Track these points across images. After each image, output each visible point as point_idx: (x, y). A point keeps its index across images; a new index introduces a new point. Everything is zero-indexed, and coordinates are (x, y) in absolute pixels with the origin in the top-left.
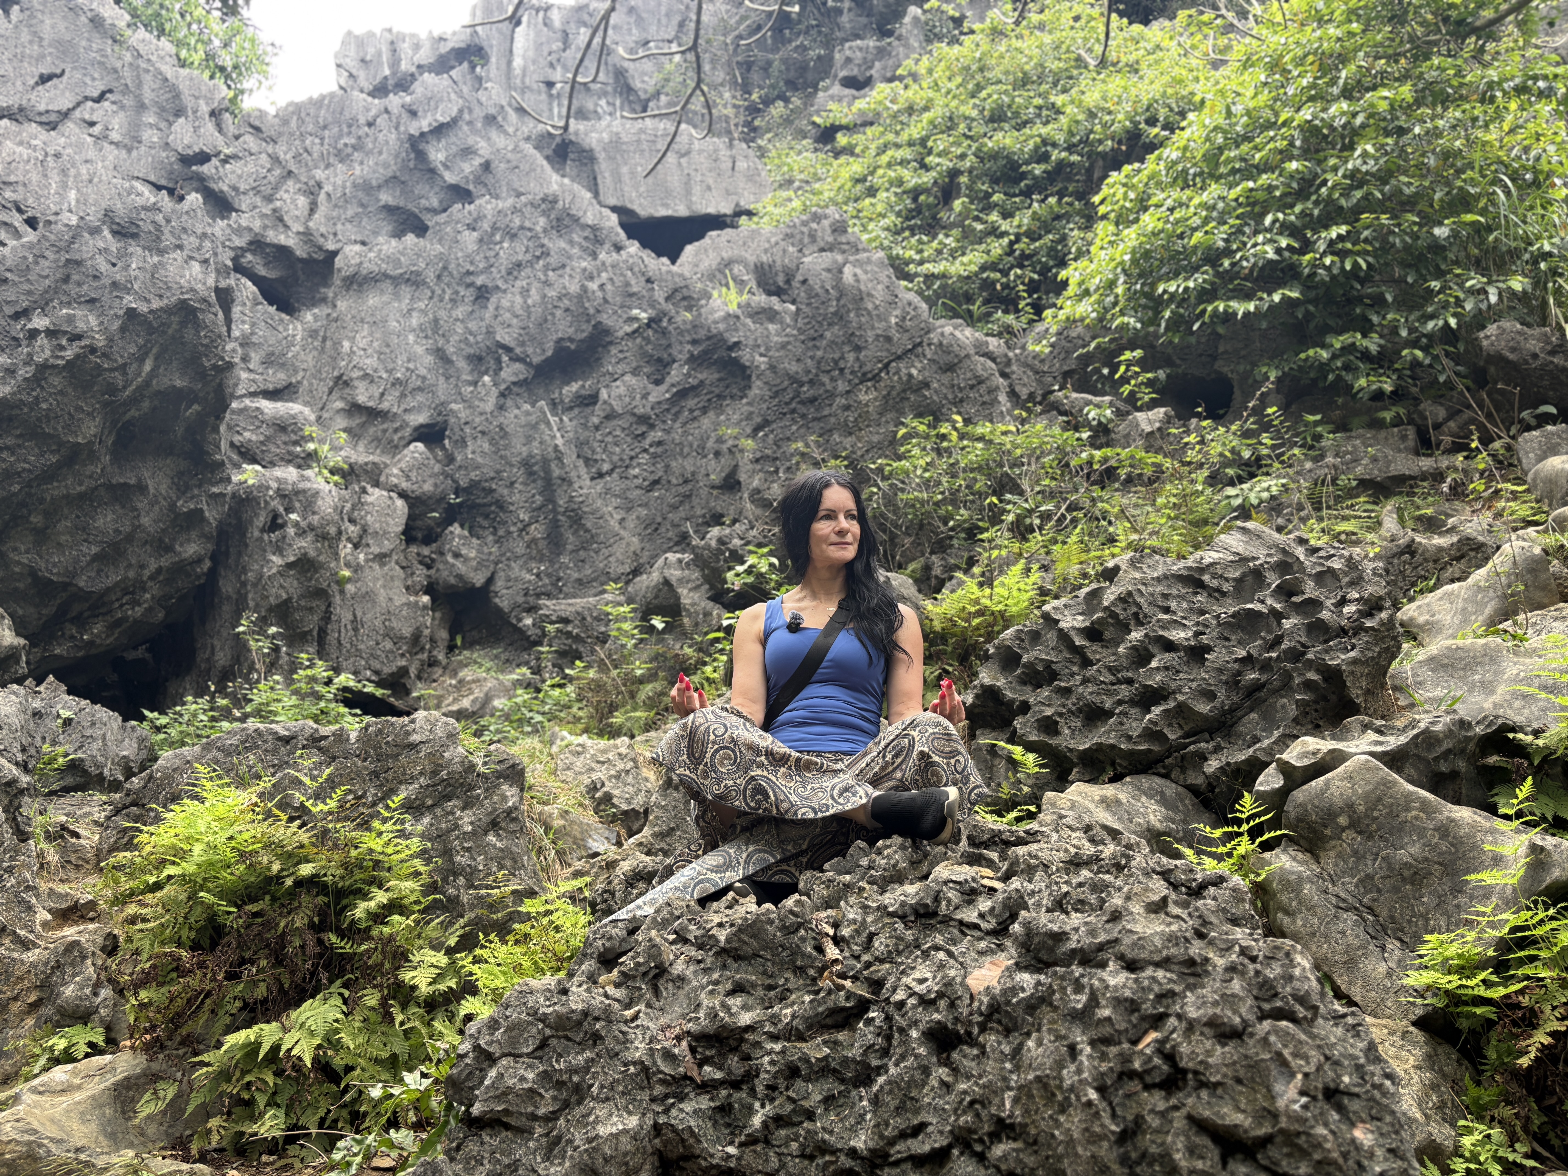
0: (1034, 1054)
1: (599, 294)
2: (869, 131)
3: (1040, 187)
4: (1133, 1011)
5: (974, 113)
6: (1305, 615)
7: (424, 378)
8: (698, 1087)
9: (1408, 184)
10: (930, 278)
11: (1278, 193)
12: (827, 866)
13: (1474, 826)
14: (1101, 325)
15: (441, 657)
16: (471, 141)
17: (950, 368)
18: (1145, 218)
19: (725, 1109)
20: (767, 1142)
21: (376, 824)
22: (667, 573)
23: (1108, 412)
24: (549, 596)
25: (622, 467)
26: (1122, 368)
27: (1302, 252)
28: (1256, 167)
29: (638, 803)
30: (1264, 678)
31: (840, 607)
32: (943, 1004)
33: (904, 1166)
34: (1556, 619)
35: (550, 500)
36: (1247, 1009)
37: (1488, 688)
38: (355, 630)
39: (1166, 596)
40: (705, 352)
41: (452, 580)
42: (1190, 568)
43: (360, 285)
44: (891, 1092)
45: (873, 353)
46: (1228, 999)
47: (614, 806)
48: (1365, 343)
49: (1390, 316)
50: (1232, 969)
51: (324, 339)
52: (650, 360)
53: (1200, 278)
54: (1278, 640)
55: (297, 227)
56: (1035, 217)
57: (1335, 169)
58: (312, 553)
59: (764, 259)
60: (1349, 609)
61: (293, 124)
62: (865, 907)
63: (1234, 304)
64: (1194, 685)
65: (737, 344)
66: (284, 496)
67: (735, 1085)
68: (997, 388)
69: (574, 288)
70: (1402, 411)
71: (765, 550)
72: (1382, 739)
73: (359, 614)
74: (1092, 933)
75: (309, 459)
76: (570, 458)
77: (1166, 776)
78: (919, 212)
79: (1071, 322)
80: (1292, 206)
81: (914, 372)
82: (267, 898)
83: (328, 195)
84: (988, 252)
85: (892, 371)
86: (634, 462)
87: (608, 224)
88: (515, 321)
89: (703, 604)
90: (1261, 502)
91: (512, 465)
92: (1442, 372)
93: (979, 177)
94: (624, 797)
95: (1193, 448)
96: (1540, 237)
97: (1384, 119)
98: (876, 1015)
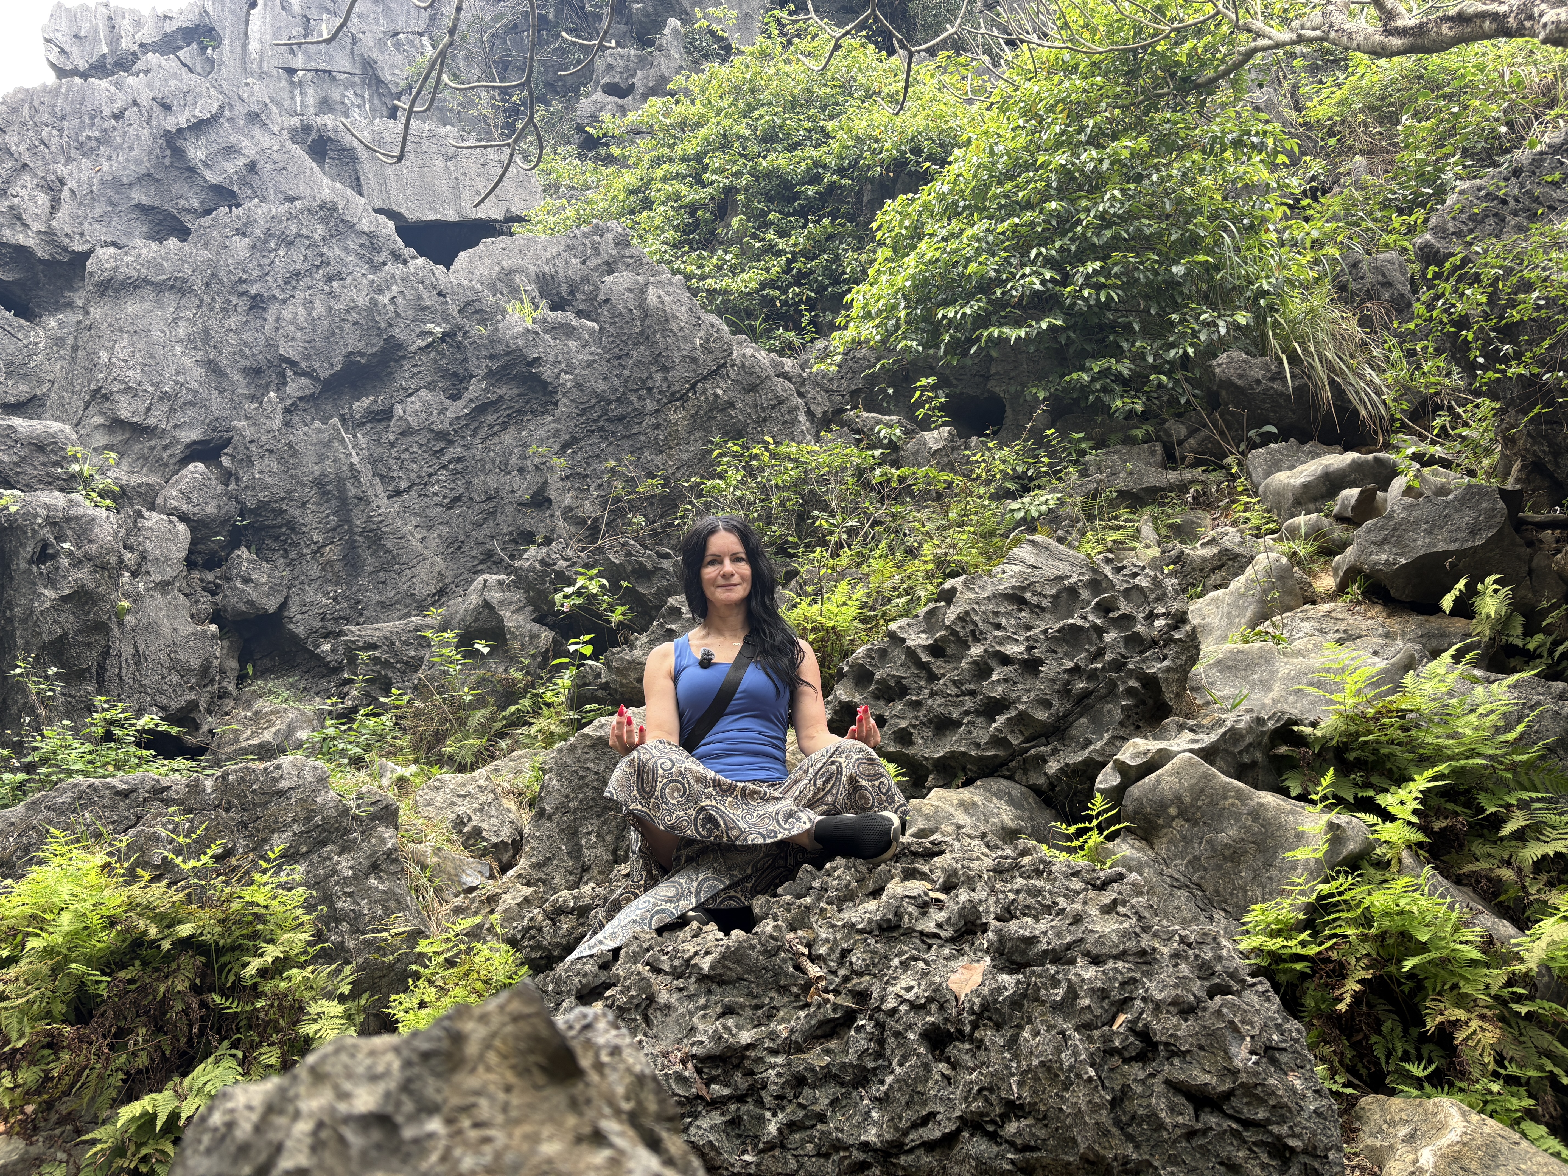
0: (1033, 1043)
1: (391, 307)
2: (642, 143)
3: (813, 207)
4: (1104, 999)
5: (747, 133)
6: (1121, 629)
7: (196, 393)
8: (708, 1104)
9: (1149, 227)
10: (712, 293)
11: (1039, 229)
12: (780, 890)
13: (1278, 808)
14: (885, 346)
15: (231, 688)
16: (233, 140)
17: (752, 389)
18: (923, 246)
19: (735, 1122)
20: (783, 1146)
21: (257, 877)
22: (488, 595)
23: (897, 431)
24: (347, 620)
25: (421, 485)
26: (918, 393)
27: (1064, 284)
28: (1020, 204)
30: (1091, 686)
31: (746, 643)
32: (934, 1007)
33: (917, 1152)
34: (1303, 620)
35: (346, 520)
36: (1198, 988)
37: (1266, 685)
38: (138, 664)
39: (996, 614)
40: (504, 368)
41: (242, 607)
42: (1014, 588)
43: (117, 291)
44: (900, 1089)
45: (680, 373)
46: (1183, 981)
47: (484, 839)
48: (1120, 368)
49: (1138, 344)
50: (1175, 955)
51: (75, 348)
52: (445, 374)
53: (975, 305)
54: (1100, 653)
55: (36, 226)
56: (810, 236)
57: (1087, 210)
58: (91, 585)
59: (546, 269)
60: (1160, 623)
61: (25, 111)
62: (833, 926)
63: (1006, 330)
64: (1032, 695)
65: (537, 360)
66: (55, 524)
67: (741, 1099)
68: (797, 408)
69: (362, 301)
70: (1151, 429)
71: (595, 571)
72: (1197, 737)
73: (141, 647)
74: (1059, 935)
75: (72, 482)
76: (366, 476)
77: (1010, 778)
78: (697, 227)
79: (857, 343)
80: (1052, 242)
81: (719, 392)
82: (137, 963)
83: (73, 192)
84: (768, 270)
85: (699, 391)
86: (433, 479)
87: (384, 231)
88: (299, 334)
89: (529, 626)
90: (1041, 514)
91: (304, 485)
92: (1183, 395)
93: (755, 195)
94: (491, 830)
95: (979, 466)
96: (1258, 276)
97: (1125, 166)
98: (865, 1023)
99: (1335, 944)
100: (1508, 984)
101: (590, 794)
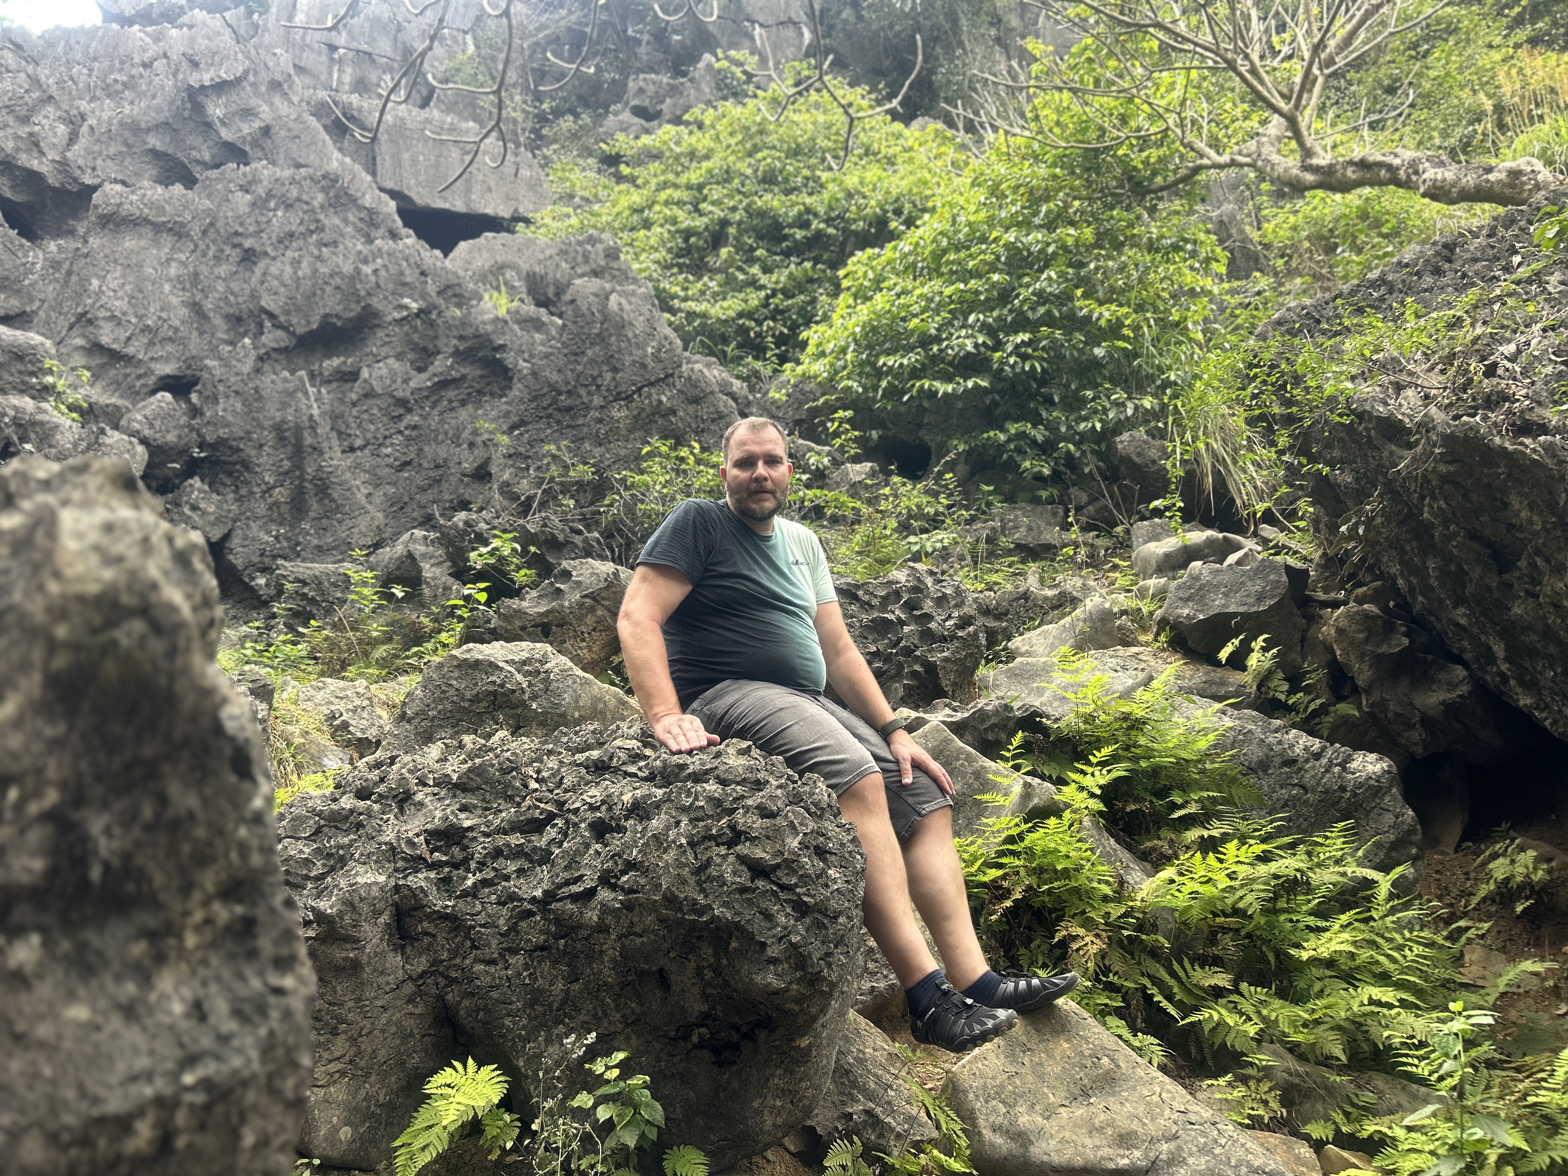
1: (373, 279)
2: (651, 166)
3: (798, 250)
4: (718, 805)
5: (749, 172)
6: (922, 625)
7: (176, 330)
8: (429, 864)
10: (691, 315)
11: (982, 297)
14: (830, 384)
16: (252, 103)
17: (696, 400)
18: (878, 296)
19: (446, 879)
20: (475, 895)
22: (412, 547)
23: (826, 461)
24: (287, 557)
25: (375, 444)
26: (836, 424)
27: (995, 349)
28: (970, 272)
29: (372, 733)
30: (885, 667)
32: (604, 808)
33: (565, 901)
34: (1112, 658)
35: (299, 466)
40: (470, 349)
42: (849, 584)
43: (118, 225)
45: (628, 376)
46: (773, 798)
47: (350, 732)
48: (1033, 432)
49: (1054, 414)
51: (69, 273)
52: (414, 347)
53: (913, 357)
54: (899, 641)
55: (52, 155)
56: (791, 276)
57: (1028, 286)
59: (537, 269)
60: (950, 623)
61: (60, 49)
62: (561, 762)
63: (937, 384)
65: (502, 347)
66: (21, 425)
67: (456, 866)
69: (347, 268)
70: (1055, 492)
71: (509, 536)
72: (953, 713)
75: (44, 392)
76: (324, 429)
78: (689, 252)
79: (806, 377)
80: (992, 310)
81: (664, 399)
83: (91, 128)
84: (746, 301)
85: (644, 395)
86: (388, 442)
87: (385, 209)
88: (282, 289)
89: (444, 579)
90: (935, 550)
91: (263, 428)
92: (1087, 465)
93: (746, 231)
94: (359, 727)
95: (887, 499)
96: (1170, 368)
97: (1070, 252)
98: (559, 822)
99: (1006, 874)
100: (1125, 915)
101: (449, 707)
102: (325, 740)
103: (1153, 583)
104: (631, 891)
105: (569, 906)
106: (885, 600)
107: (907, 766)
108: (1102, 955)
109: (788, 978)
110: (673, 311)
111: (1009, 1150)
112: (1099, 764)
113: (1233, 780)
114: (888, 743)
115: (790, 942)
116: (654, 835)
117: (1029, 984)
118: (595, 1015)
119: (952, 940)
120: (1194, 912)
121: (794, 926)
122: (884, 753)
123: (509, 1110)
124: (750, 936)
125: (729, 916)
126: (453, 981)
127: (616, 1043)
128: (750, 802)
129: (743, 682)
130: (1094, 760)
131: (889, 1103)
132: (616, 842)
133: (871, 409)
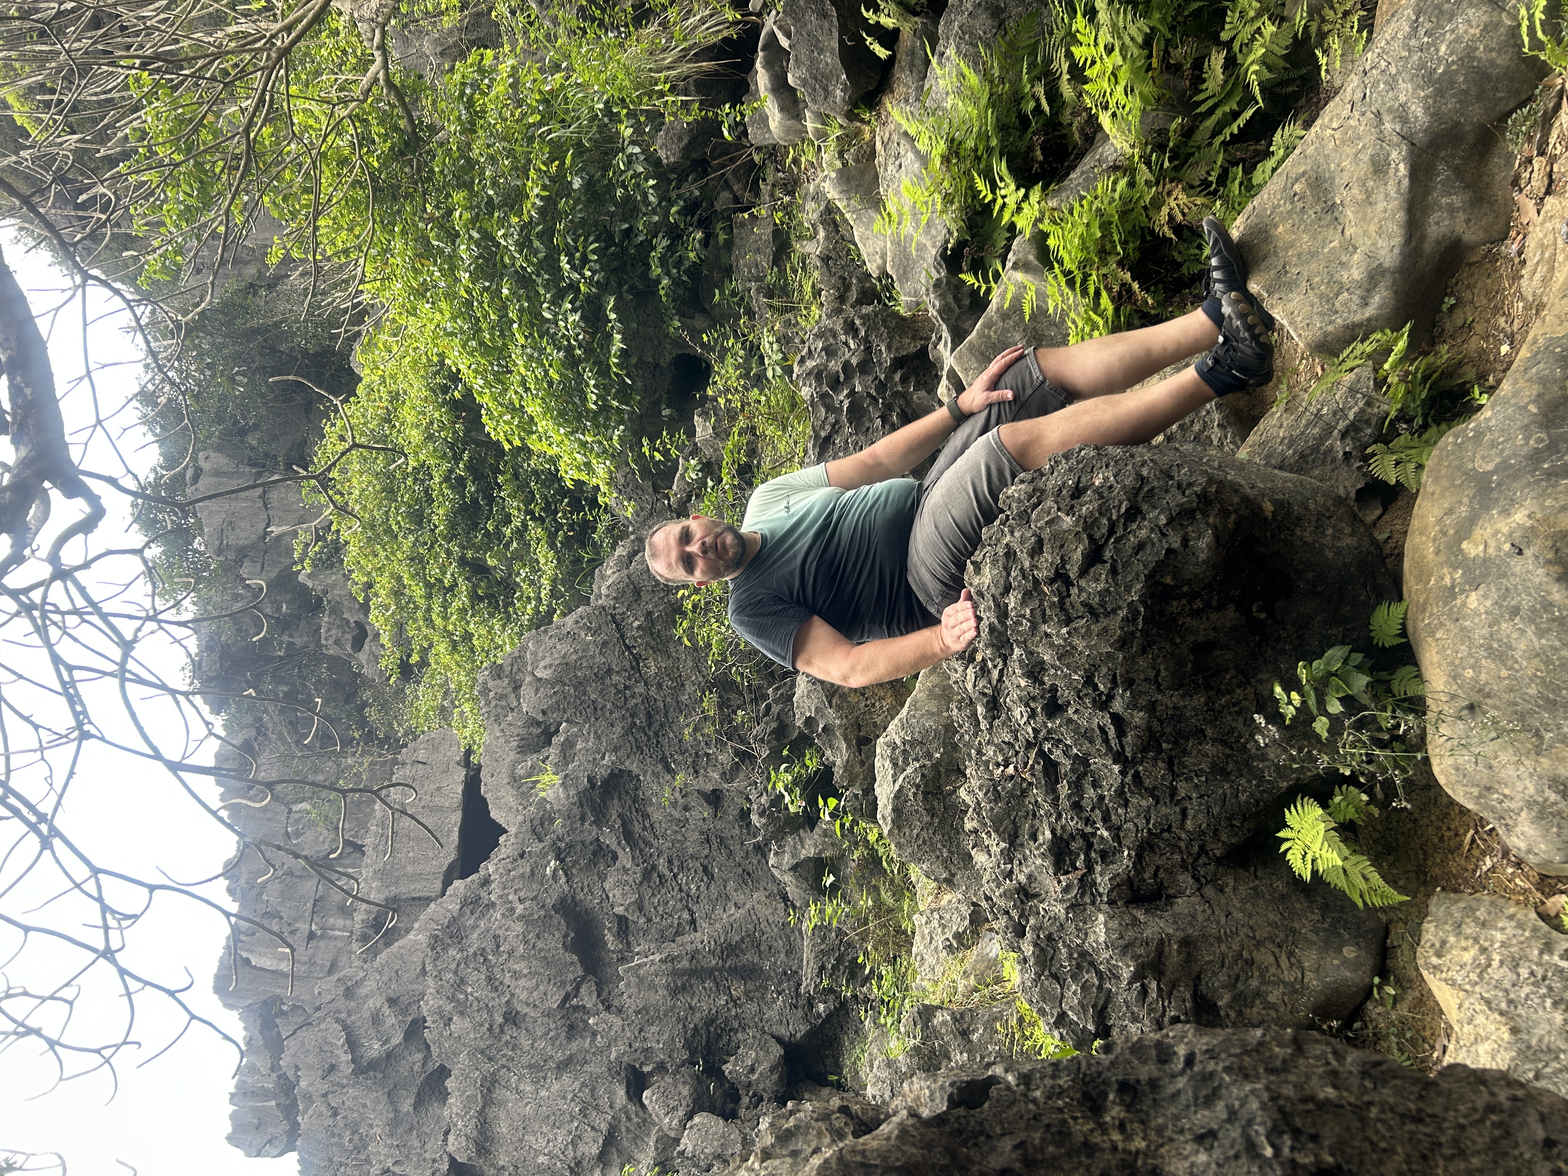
1: (528, 904)
2: (410, 633)
3: (488, 489)
4: (1030, 594)
5: (411, 538)
6: (854, 372)
7: (584, 1084)
8: (1088, 871)
10: (554, 594)
11: (526, 304)
14: (617, 458)
17: (637, 593)
18: (530, 411)
19: (1102, 855)
20: (1118, 830)
22: (786, 867)
23: (693, 462)
24: (798, 984)
25: (688, 900)
27: (577, 291)
28: (501, 317)
29: (966, 910)
30: (897, 409)
32: (1032, 705)
34: (886, 169)
40: (593, 810)
41: (775, 1077)
42: (814, 446)
45: (614, 658)
48: (660, 249)
49: (641, 228)
52: (593, 863)
53: (588, 374)
54: (870, 396)
56: (512, 495)
57: (513, 259)
59: (515, 744)
60: (852, 343)
62: (988, 743)
63: (614, 350)
65: (590, 779)
67: (1090, 846)
69: (519, 927)
70: (720, 225)
71: (773, 774)
72: (944, 339)
76: (674, 949)
78: (493, 596)
79: (611, 481)
80: (538, 294)
81: (636, 624)
84: (539, 540)
85: (633, 643)
86: (685, 888)
87: (462, 890)
88: (541, 988)
89: (816, 837)
90: (780, 350)
91: (674, 1006)
92: (692, 193)
93: (469, 540)
94: (959, 923)
95: (729, 401)
96: (592, 109)
97: (478, 214)
98: (1047, 747)
99: (1106, 288)
100: (1148, 164)
101: (939, 837)
102: (972, 955)
103: (810, 125)
104: (1114, 681)
105: (1129, 739)
106: (830, 408)
107: (995, 395)
108: (1189, 188)
109: (1203, 526)
110: (551, 612)
111: (1387, 288)
112: (993, 192)
113: (1011, 44)
114: (971, 415)
115: (1166, 525)
116: (1059, 659)
117: (1216, 268)
118: (1238, 713)
119: (1171, 347)
120: (1146, 90)
121: (1150, 521)
122: (981, 419)
123: (1331, 795)
124: (1160, 565)
125: (1139, 586)
126: (1202, 849)
127: (1266, 693)
128: (1027, 564)
129: (909, 563)
130: (990, 197)
131: (1335, 413)
132: (1065, 694)
133: (641, 416)
